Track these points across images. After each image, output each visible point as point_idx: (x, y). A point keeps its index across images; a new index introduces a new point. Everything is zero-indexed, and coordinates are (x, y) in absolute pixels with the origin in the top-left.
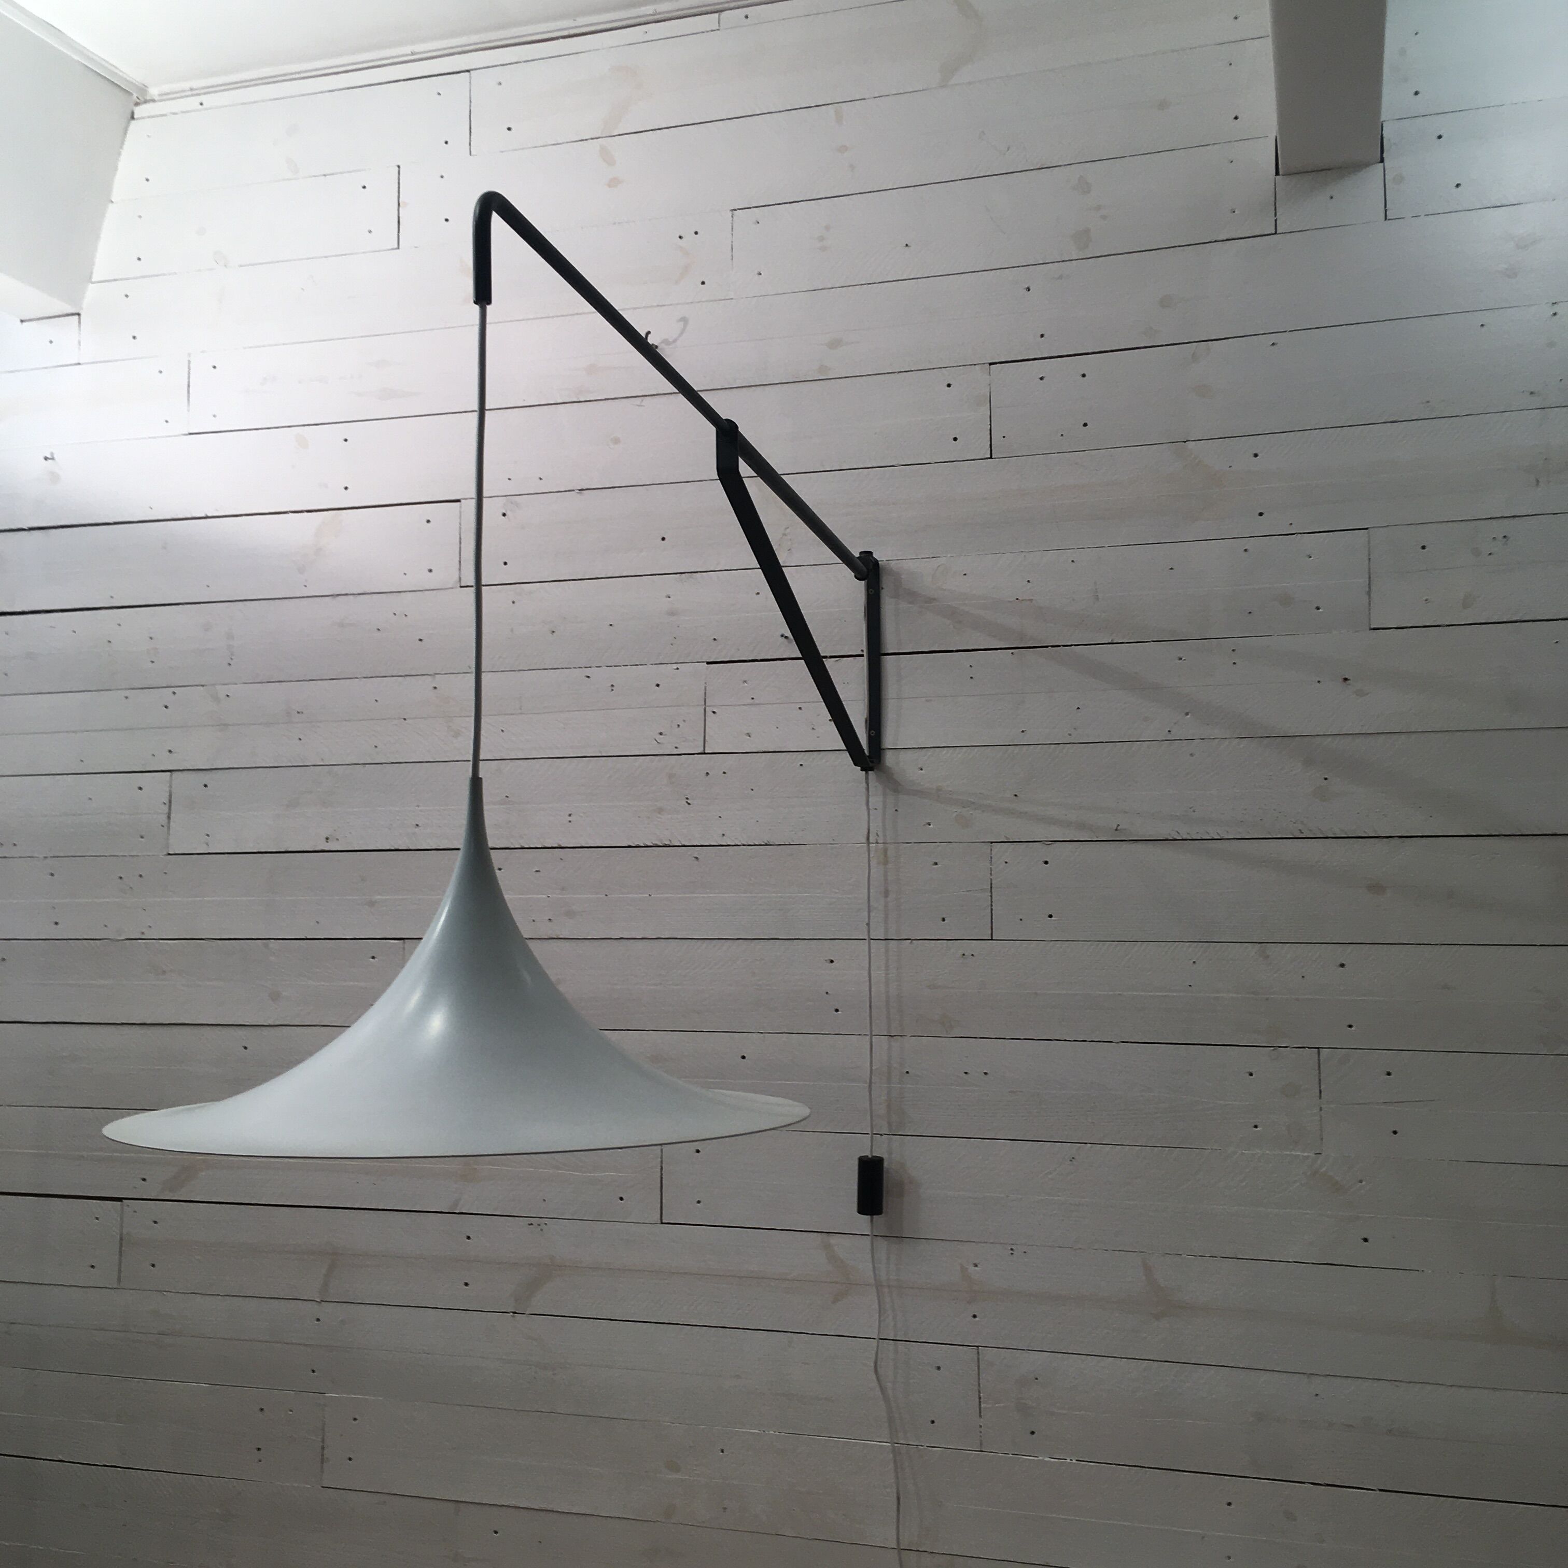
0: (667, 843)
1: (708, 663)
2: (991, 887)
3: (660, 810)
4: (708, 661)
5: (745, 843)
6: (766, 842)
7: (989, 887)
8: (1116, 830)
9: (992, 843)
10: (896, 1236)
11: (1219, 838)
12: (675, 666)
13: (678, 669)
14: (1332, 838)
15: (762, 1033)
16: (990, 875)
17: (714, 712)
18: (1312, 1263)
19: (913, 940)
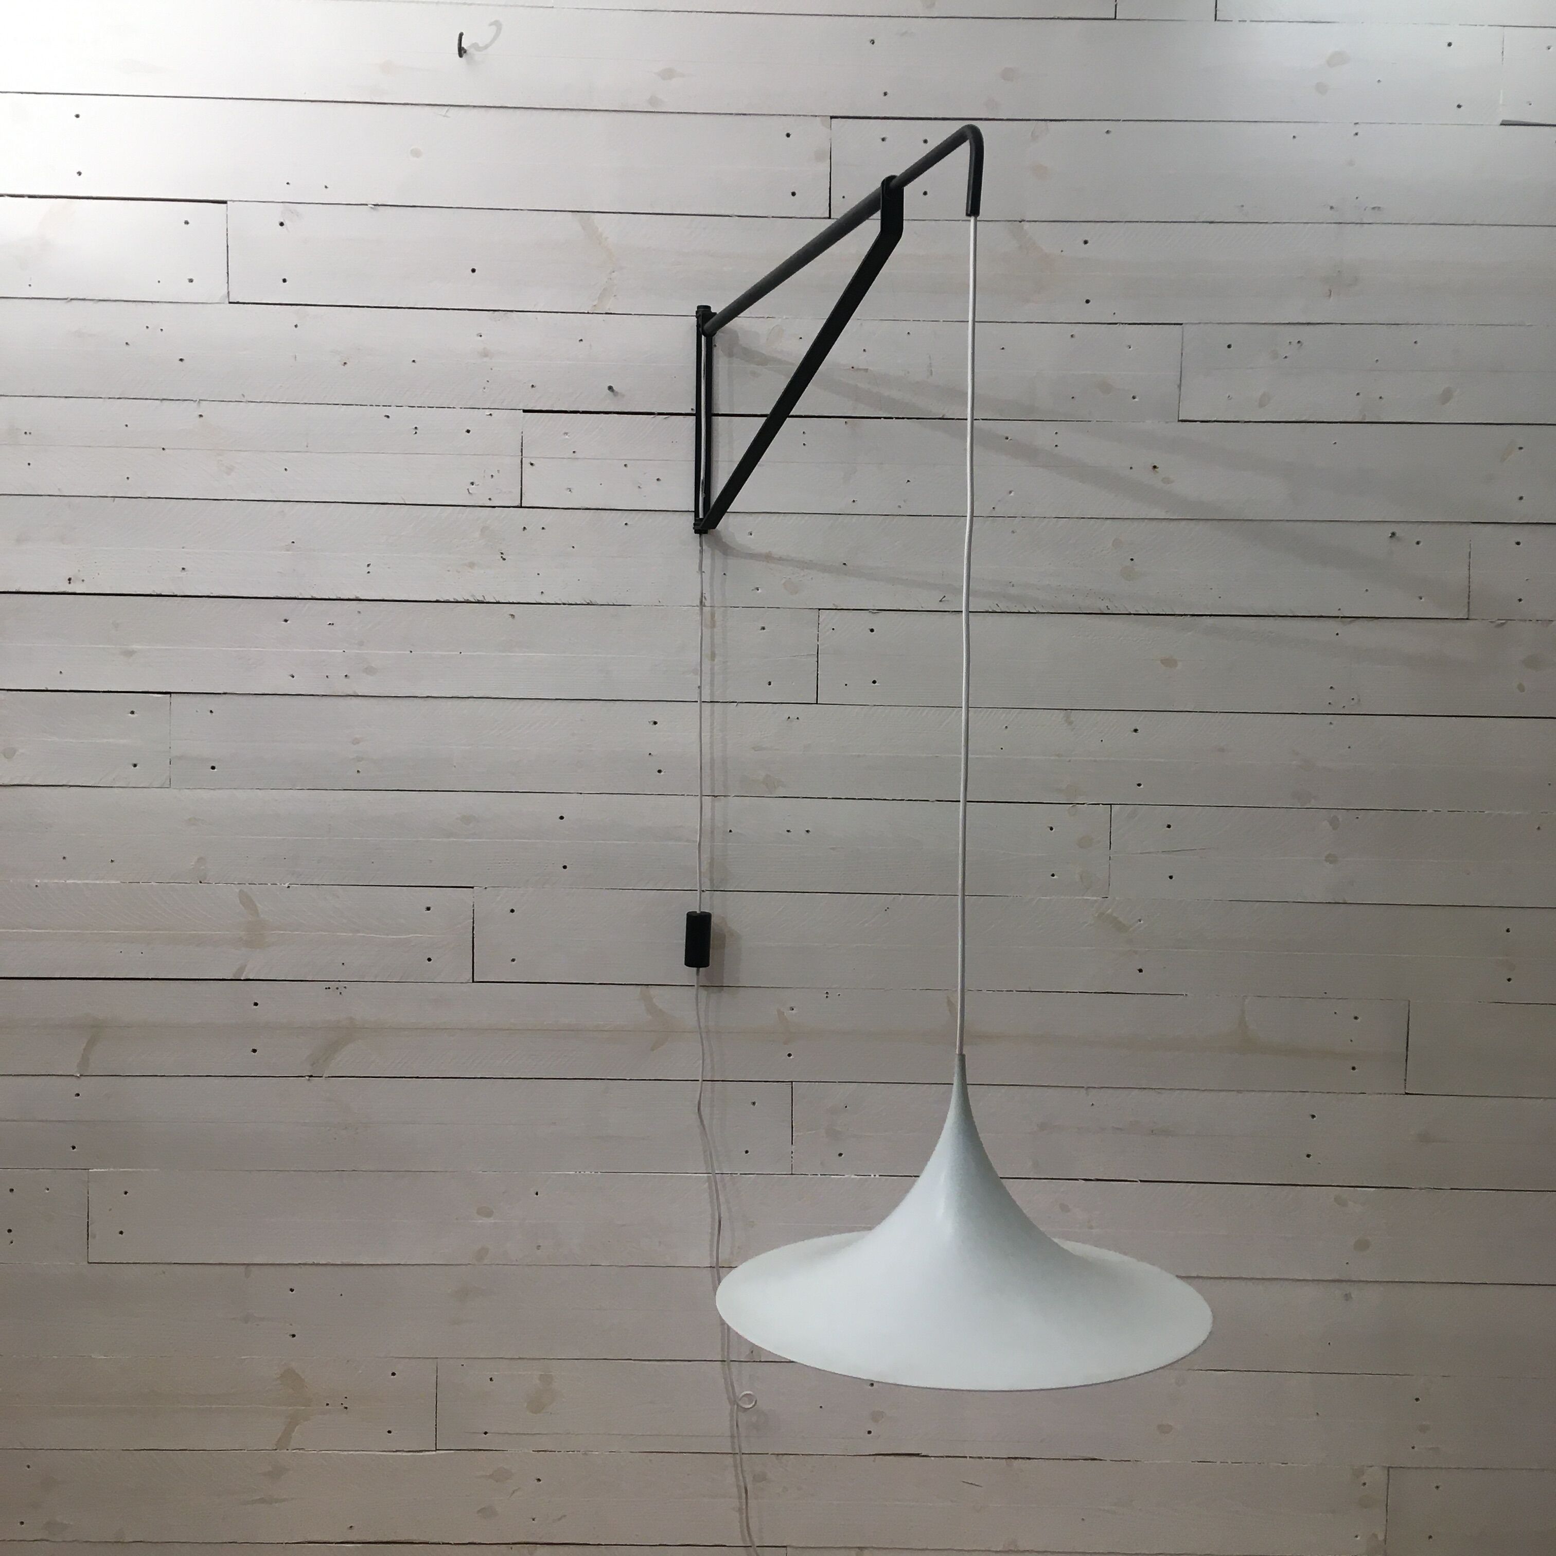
0: (481, 599)
1: (525, 411)
2: (818, 653)
3: (472, 565)
4: (525, 409)
5: (567, 602)
6: (589, 601)
7: (816, 653)
8: (941, 601)
9: (819, 609)
10: (716, 986)
11: (1035, 611)
12: (488, 412)
13: (491, 415)
14: (1134, 614)
15: (581, 793)
16: (817, 641)
17: (532, 464)
18: (1095, 993)
19: (738, 703)
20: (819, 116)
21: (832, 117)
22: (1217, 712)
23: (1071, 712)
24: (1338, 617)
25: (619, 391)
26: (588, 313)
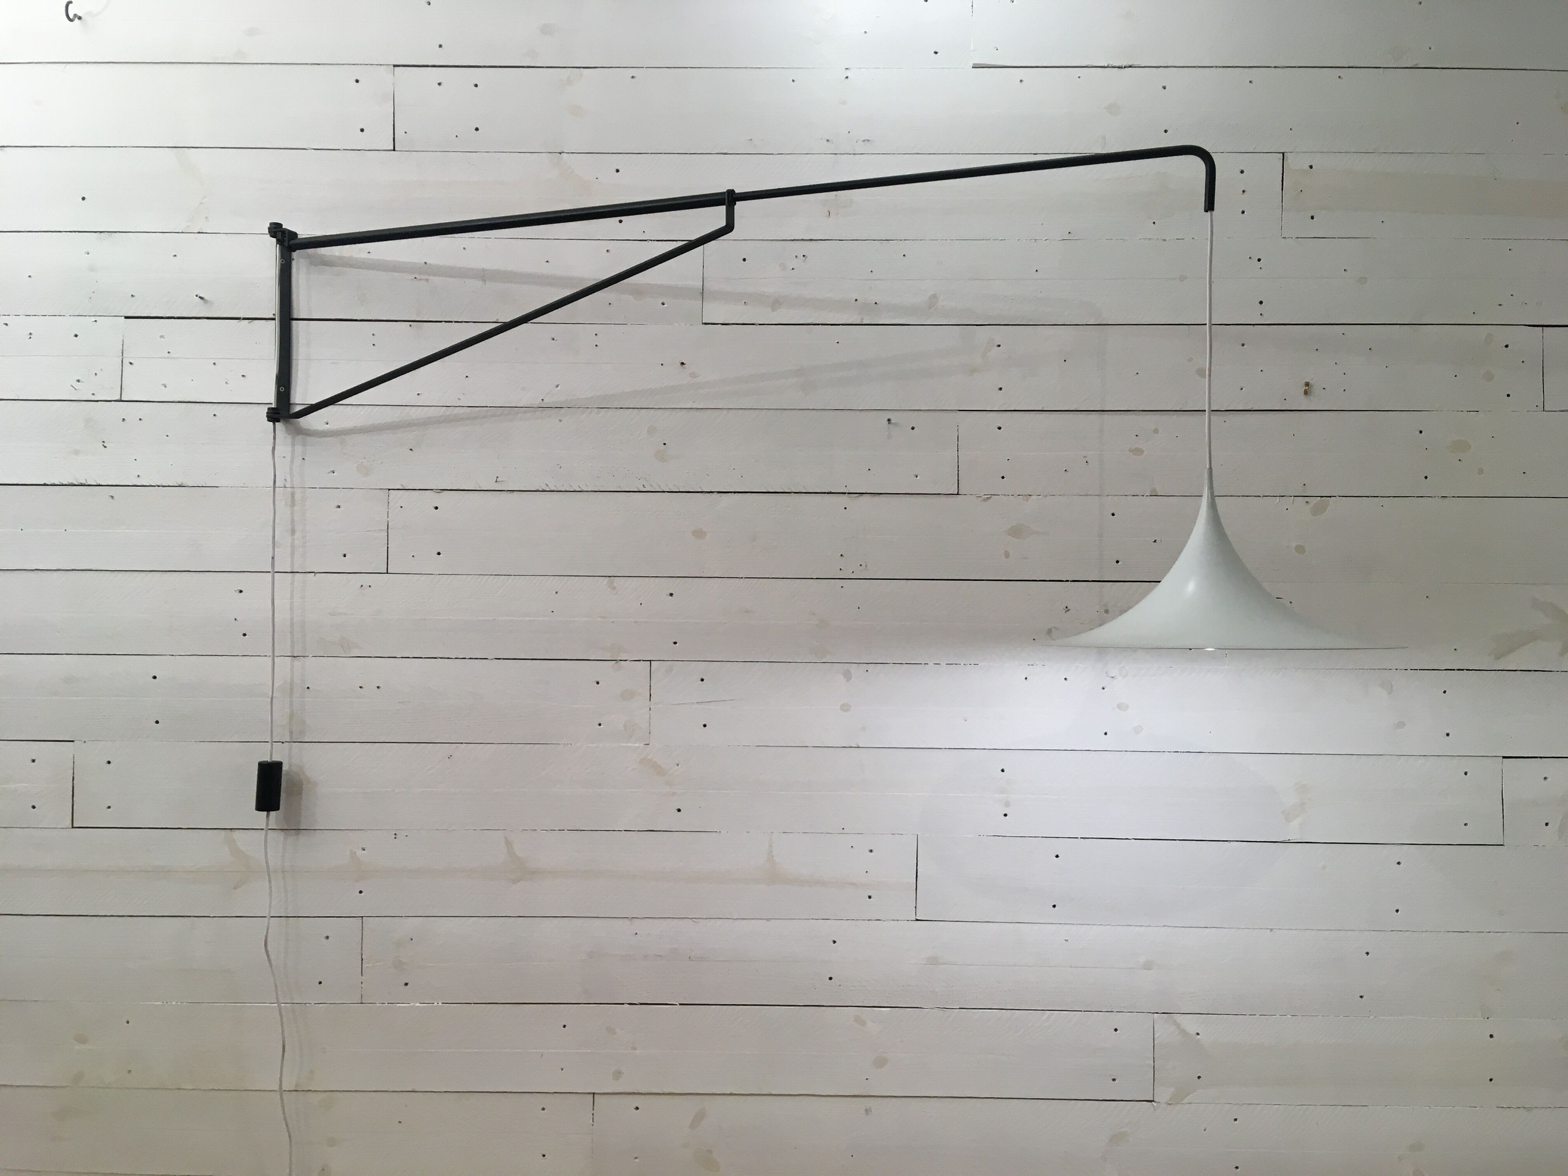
0: (83, 482)
1: (126, 317)
2: (388, 528)
3: (76, 452)
4: (126, 315)
5: (159, 484)
6: (180, 484)
7: (387, 528)
8: (496, 481)
9: (389, 490)
11: (580, 490)
12: (93, 319)
13: (96, 321)
14: (668, 492)
15: (173, 655)
16: (387, 517)
17: (131, 363)
18: (638, 831)
19: (316, 573)
20: (383, 65)
21: (395, 66)
22: (742, 578)
23: (614, 579)
24: (845, 493)
25: (209, 300)
26: (183, 233)
